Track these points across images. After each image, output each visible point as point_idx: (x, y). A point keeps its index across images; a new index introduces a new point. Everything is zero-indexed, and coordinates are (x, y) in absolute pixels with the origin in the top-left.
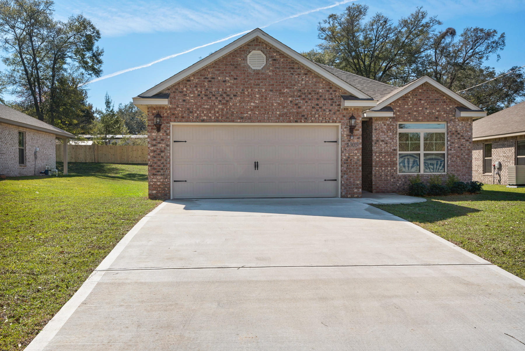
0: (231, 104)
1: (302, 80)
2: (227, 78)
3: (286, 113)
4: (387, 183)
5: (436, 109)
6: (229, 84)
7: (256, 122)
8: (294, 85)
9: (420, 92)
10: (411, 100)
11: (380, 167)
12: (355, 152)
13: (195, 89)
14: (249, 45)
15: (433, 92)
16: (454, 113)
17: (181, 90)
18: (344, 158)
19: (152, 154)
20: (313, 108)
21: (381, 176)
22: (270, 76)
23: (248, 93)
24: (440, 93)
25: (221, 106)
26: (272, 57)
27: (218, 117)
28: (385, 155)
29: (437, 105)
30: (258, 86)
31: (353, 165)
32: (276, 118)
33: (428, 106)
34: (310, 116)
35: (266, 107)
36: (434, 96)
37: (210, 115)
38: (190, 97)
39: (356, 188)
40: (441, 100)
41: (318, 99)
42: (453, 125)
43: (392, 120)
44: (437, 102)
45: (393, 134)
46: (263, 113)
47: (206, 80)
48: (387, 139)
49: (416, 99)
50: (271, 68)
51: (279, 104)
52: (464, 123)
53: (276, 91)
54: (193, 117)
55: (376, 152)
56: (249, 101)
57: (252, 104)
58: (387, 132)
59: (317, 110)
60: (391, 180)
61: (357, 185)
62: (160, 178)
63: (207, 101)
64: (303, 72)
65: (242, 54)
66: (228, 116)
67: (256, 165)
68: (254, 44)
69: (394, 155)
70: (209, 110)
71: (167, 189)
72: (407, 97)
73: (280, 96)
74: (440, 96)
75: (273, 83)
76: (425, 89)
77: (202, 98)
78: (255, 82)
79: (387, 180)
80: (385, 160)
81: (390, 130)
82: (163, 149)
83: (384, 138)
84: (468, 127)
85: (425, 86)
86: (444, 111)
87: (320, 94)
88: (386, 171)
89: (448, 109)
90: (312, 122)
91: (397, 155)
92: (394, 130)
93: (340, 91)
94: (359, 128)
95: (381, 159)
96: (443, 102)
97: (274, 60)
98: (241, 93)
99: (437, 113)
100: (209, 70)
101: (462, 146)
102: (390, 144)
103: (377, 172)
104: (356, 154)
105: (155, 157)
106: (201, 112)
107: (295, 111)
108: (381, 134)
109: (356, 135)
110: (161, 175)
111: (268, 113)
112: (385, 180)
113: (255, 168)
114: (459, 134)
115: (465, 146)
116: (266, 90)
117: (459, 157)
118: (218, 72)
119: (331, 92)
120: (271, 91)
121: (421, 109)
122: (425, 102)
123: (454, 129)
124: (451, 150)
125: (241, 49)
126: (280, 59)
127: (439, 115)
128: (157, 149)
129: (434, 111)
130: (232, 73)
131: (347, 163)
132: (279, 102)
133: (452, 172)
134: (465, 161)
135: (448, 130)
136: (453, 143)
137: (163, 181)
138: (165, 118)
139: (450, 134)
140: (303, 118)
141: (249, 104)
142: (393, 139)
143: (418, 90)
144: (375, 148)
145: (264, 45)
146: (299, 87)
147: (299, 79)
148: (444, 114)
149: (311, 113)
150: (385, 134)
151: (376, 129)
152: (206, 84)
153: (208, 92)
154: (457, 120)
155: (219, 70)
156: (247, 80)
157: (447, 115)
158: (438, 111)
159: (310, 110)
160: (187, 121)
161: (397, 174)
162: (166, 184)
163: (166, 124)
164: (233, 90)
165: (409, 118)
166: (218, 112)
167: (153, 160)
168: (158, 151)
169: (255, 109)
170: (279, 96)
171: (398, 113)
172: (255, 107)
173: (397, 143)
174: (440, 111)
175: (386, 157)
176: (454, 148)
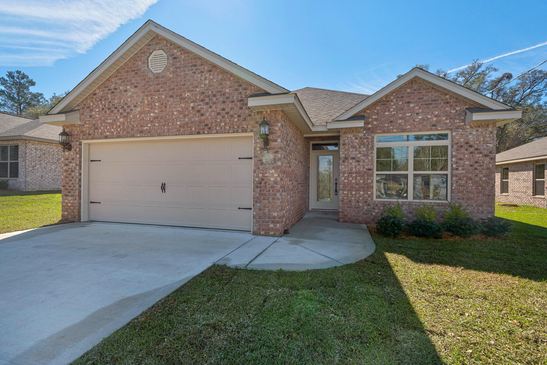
0: (131, 116)
1: (206, 79)
2: (128, 87)
3: (187, 123)
4: (358, 211)
5: (432, 113)
6: (130, 94)
7: (155, 136)
8: (197, 87)
9: (408, 93)
10: (394, 105)
11: (348, 190)
12: (271, 172)
13: (100, 103)
14: (149, 45)
15: (428, 91)
16: (463, 118)
17: (88, 106)
18: (257, 179)
19: (65, 174)
20: (218, 114)
21: (350, 201)
22: (170, 79)
23: (148, 102)
24: (441, 91)
25: (122, 120)
26: (172, 55)
27: (119, 133)
28: (356, 176)
29: (435, 107)
30: (158, 93)
31: (268, 189)
32: (176, 130)
33: (420, 111)
34: (215, 125)
35: (166, 117)
36: (430, 96)
37: (112, 130)
38: (95, 112)
39: (273, 222)
40: (442, 100)
41: (224, 102)
42: (461, 134)
43: (366, 133)
44: (435, 104)
45: (368, 150)
46: (163, 125)
47: (110, 92)
48: (359, 156)
49: (403, 103)
50: (171, 69)
51: (179, 112)
52: (480, 130)
53: (177, 96)
54: (98, 134)
55: (344, 172)
56: (149, 111)
57: (152, 114)
58: (360, 147)
59: (223, 117)
60: (363, 208)
61: (274, 218)
62: (70, 199)
63: (110, 115)
64: (206, 68)
65: (142, 57)
66: (129, 130)
67: (163, 187)
68: (154, 43)
69: (368, 176)
70: (112, 124)
71: (75, 211)
72: (388, 101)
73: (181, 103)
74: (439, 95)
75: (174, 87)
76: (415, 88)
77: (106, 112)
78: (155, 88)
79: (359, 208)
80: (356, 182)
81: (364, 144)
82: (73, 169)
83: (355, 155)
84: (488, 136)
85: (415, 84)
86: (446, 115)
87: (227, 95)
89: (452, 111)
90: (217, 133)
91: (373, 176)
92: (369, 144)
93: (253, 88)
94: (277, 138)
95: (351, 181)
96: (444, 103)
97: (175, 58)
98: (141, 102)
99: (435, 119)
100: (112, 80)
101: (477, 164)
102: (363, 162)
103: (345, 196)
104: (273, 174)
105: (67, 177)
106: (105, 128)
107: (197, 119)
108: (351, 150)
109: (273, 148)
110: (72, 196)
111: (168, 124)
112: (356, 208)
113: (162, 190)
114: (471, 146)
115: (482, 164)
116: (166, 97)
117: (471, 179)
118: (121, 81)
119: (240, 91)
120: (171, 97)
121: (410, 114)
122: (416, 104)
123: (462, 140)
124: (457, 169)
125: (142, 51)
126: (181, 56)
127: (438, 122)
128: (69, 169)
129: (429, 116)
130: (133, 81)
131: (260, 187)
132: (180, 109)
133: (459, 200)
134: (482, 186)
135: (453, 141)
136: (461, 159)
137: (73, 202)
138: (75, 136)
139: (455, 147)
140: (206, 128)
141: (148, 115)
142: (368, 155)
143: (406, 91)
144: (343, 167)
145: (165, 42)
146: (201, 89)
147: (202, 79)
148: (446, 119)
149: (216, 121)
150: (356, 150)
151: (344, 144)
152: (109, 96)
153: (111, 105)
154: (468, 127)
155: (121, 79)
156: (146, 86)
157: (451, 120)
158: (436, 116)
159: (215, 117)
160: (93, 139)
161: (372, 200)
162: (75, 205)
163: (76, 142)
164: (134, 99)
165: (391, 128)
166: (119, 127)
167: (66, 181)
168: (70, 170)
169: (155, 120)
170: (179, 103)
171: (375, 123)
172: (155, 118)
173: (373, 161)
174: (440, 116)
175: (358, 178)
176: (464, 166)
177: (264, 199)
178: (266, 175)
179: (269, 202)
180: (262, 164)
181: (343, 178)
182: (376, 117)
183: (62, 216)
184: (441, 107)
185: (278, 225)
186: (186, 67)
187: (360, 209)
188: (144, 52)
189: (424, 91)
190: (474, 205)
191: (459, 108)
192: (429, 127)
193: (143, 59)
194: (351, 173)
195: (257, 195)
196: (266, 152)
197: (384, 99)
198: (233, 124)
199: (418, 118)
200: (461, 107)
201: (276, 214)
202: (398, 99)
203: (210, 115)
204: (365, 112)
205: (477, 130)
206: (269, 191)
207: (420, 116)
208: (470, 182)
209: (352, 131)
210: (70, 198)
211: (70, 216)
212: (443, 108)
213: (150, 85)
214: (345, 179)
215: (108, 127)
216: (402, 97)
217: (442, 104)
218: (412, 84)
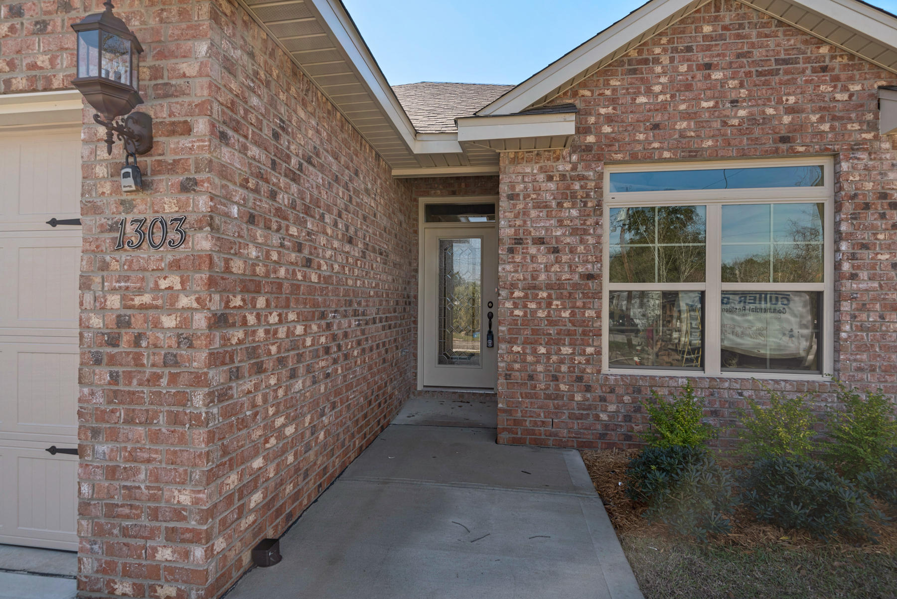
4: (557, 407)
5: (780, 101)
9: (706, 37)
10: (664, 73)
11: (525, 342)
12: (163, 284)
15: (766, 31)
16: (870, 117)
18: (96, 321)
21: (531, 377)
24: (804, 33)
28: (549, 296)
29: (787, 83)
31: (149, 371)
33: (744, 92)
36: (772, 46)
39: (172, 535)
40: (808, 60)
42: (866, 168)
43: (581, 160)
44: (787, 72)
45: (584, 216)
48: (559, 233)
49: (690, 68)
55: (512, 285)
58: (560, 205)
60: (572, 398)
61: (179, 513)
69: (585, 296)
72: (646, 61)
74: (799, 45)
76: (727, 21)
79: (558, 397)
80: (549, 315)
81: (574, 195)
83: (547, 229)
85: (727, 10)
86: (821, 109)
88: (554, 358)
89: (838, 96)
91: (600, 298)
92: (588, 196)
94: (191, 113)
95: (534, 312)
96: (814, 70)
99: (787, 119)
102: (571, 252)
103: (516, 362)
104: (172, 294)
108: (533, 213)
109: (173, 167)
112: (548, 397)
114: (895, 206)
117: (894, 307)
121: (711, 104)
122: (729, 73)
123: (869, 186)
124: (853, 277)
127: (796, 128)
129: (770, 111)
131: (112, 360)
133: (859, 375)
135: (838, 189)
136: (865, 246)
139: (847, 207)
142: (586, 233)
143: (698, 30)
144: (509, 267)
148: (822, 120)
150: (549, 216)
151: (512, 197)
154: (886, 145)
157: (837, 124)
158: (790, 110)
161: (599, 372)
165: (656, 145)
171: (607, 129)
173: (601, 251)
174: (802, 111)
175: (555, 302)
176: (873, 267)
177: (129, 421)
178: (137, 301)
179: (155, 437)
180: (120, 245)
181: (509, 305)
182: (610, 110)
184: (806, 81)
185: (199, 551)
187: (561, 403)
189: (754, 33)
191: (858, 88)
192: (770, 145)
194: (532, 288)
195: (99, 399)
196: (135, 183)
197: (633, 54)
199: (735, 117)
200: (866, 82)
201: (185, 499)
202: (676, 55)
204: (575, 94)
206: (157, 377)
207: (744, 108)
208: (894, 316)
209: (538, 154)
212: (811, 87)
214: (516, 306)
216: (689, 49)
217: (808, 72)
218: (717, 9)
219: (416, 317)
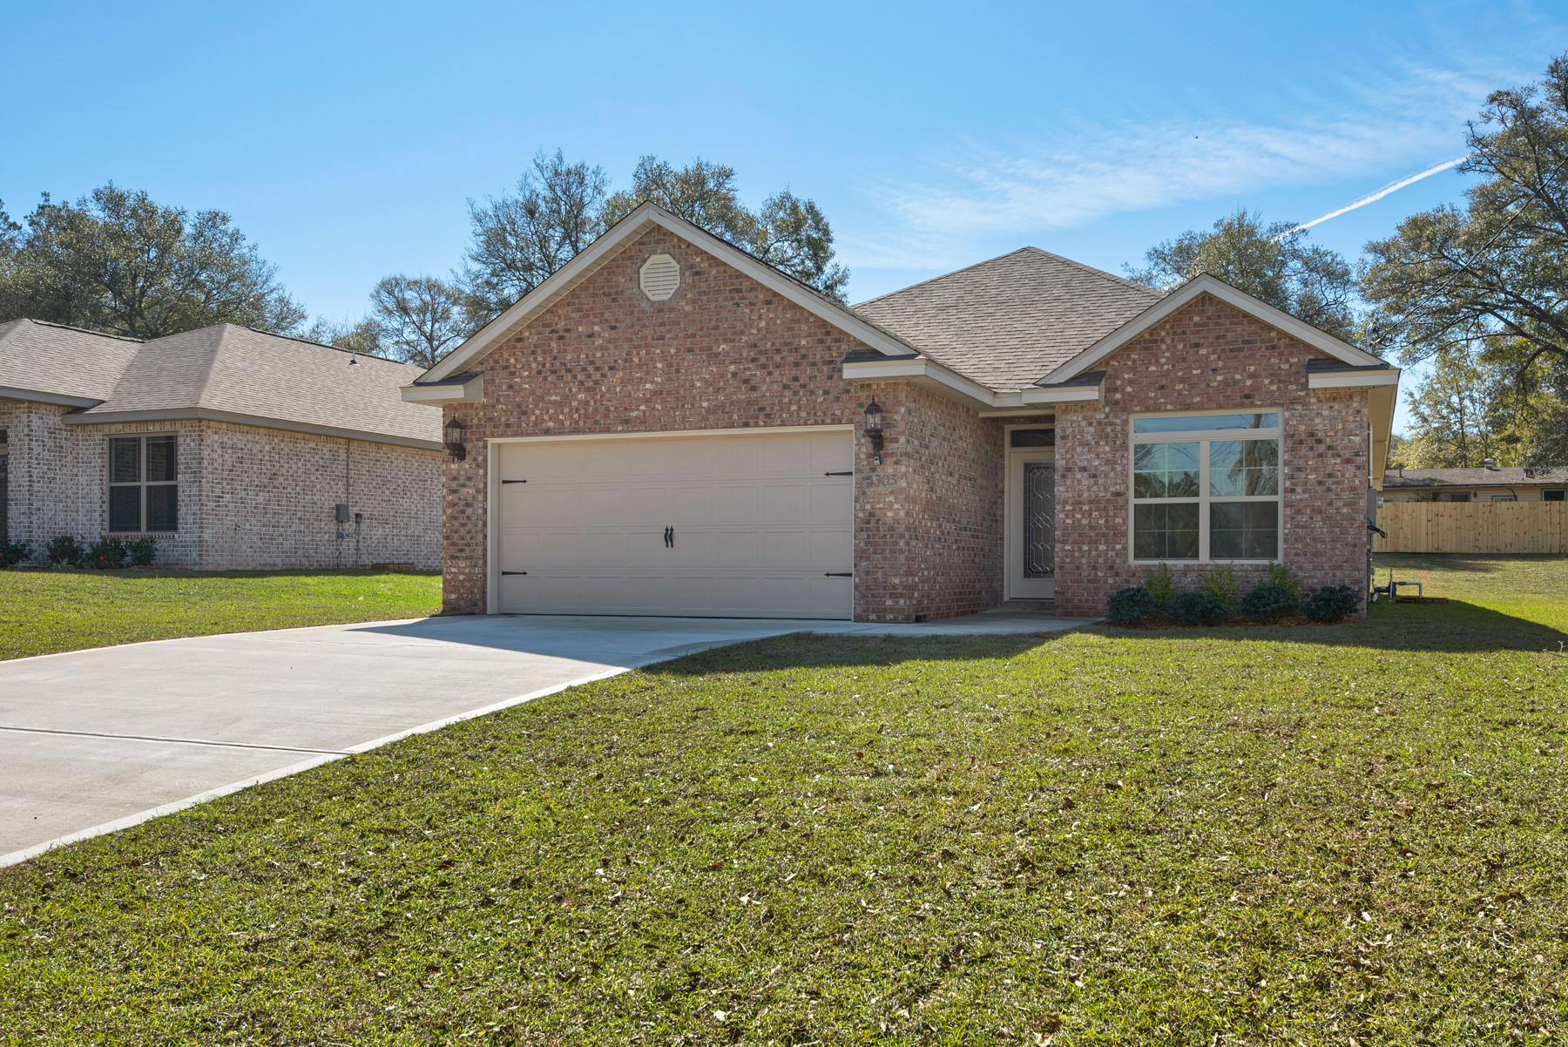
177: (875, 553)
178: (878, 506)
179: (885, 558)
180: (870, 485)
181: (1062, 516)
182: (1131, 375)
183: (444, 602)
184: (1261, 356)
185: (902, 601)
186: (719, 292)
187: (1098, 585)
188: (631, 258)
189: (1228, 322)
190: (1326, 566)
191: (1296, 360)
193: (629, 270)
194: (1079, 503)
195: (862, 545)
196: (878, 462)
197: (1147, 336)
198: (814, 408)
199: (1215, 381)
200: (1300, 357)
201: (897, 581)
202: (1176, 337)
203: (768, 390)
204: (1107, 364)
205: (1331, 407)
206: (885, 536)
207: (1220, 375)
208: (1319, 518)
209: (1081, 409)
210: (462, 564)
211: (462, 603)
212: (1265, 360)
213: (644, 326)
214: (1066, 516)
215: (551, 411)
216: (1184, 333)
217: (1263, 349)
218: (1203, 305)
219: (1002, 534)
